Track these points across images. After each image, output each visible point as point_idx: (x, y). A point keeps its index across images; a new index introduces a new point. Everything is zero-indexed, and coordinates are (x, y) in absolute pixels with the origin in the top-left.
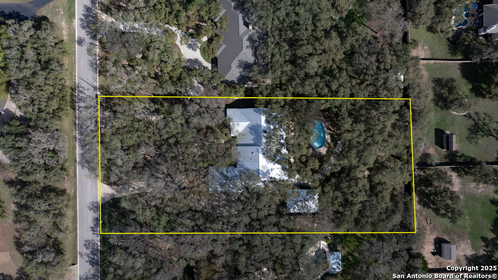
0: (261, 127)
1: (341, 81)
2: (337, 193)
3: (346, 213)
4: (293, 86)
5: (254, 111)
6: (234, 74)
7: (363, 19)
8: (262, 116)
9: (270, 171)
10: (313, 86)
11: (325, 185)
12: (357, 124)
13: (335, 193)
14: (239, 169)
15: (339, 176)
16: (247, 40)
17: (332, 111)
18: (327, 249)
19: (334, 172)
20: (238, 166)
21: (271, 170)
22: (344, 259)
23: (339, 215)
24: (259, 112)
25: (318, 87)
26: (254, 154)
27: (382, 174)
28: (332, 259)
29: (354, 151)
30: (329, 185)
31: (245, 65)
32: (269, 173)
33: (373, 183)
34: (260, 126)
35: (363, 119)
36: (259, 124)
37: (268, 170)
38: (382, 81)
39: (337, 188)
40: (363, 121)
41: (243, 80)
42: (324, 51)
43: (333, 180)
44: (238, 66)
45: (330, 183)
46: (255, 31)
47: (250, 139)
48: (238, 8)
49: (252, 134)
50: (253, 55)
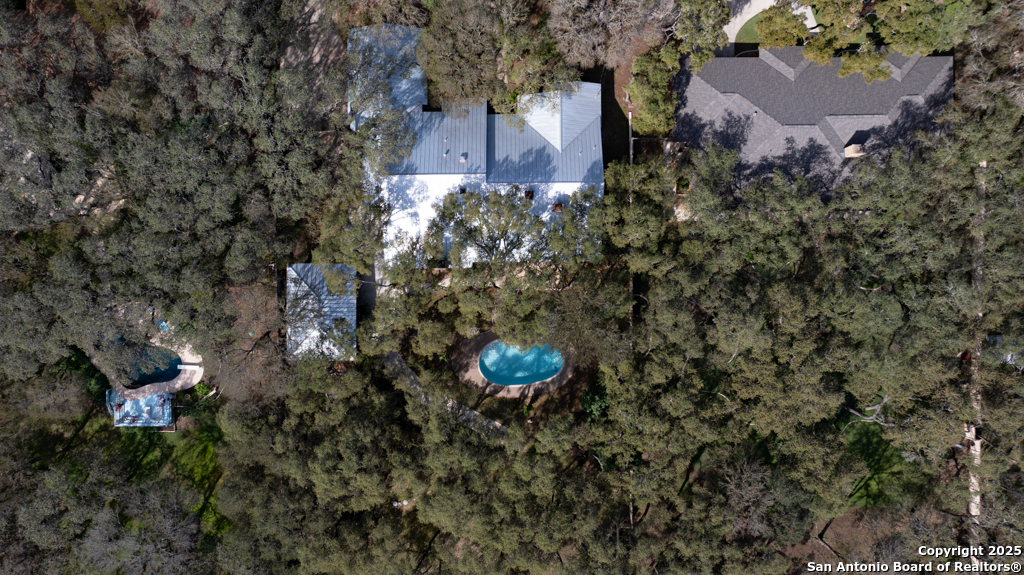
0: (547, 182)
1: (690, 425)
2: (341, 411)
3: (279, 438)
4: (672, 276)
5: (595, 163)
6: (707, 103)
7: (861, 497)
8: (578, 185)
9: (410, 210)
10: (673, 338)
11: (365, 375)
12: (553, 471)
13: (341, 406)
14: (417, 117)
15: (392, 420)
16: (811, 140)
17: (594, 400)
18: (178, 384)
19: (405, 403)
20: (427, 114)
21: (415, 215)
22: (152, 435)
23: (272, 418)
24: (590, 176)
25: (671, 354)
26: (462, 160)
27: (398, 551)
28: (151, 400)
29: (468, 463)
30: (366, 389)
31: (735, 135)
32: (403, 208)
33: (372, 523)
34: (548, 178)
35: (569, 491)
36: (556, 176)
37: (412, 203)
38: (687, 552)
39: (358, 412)
40: (561, 493)
41: (689, 132)
42: (783, 371)
43: (379, 400)
44: (730, 114)
45: (371, 389)
46: (836, 167)
47: (508, 149)
48: (907, 116)
49: (524, 156)
50: (764, 159)
